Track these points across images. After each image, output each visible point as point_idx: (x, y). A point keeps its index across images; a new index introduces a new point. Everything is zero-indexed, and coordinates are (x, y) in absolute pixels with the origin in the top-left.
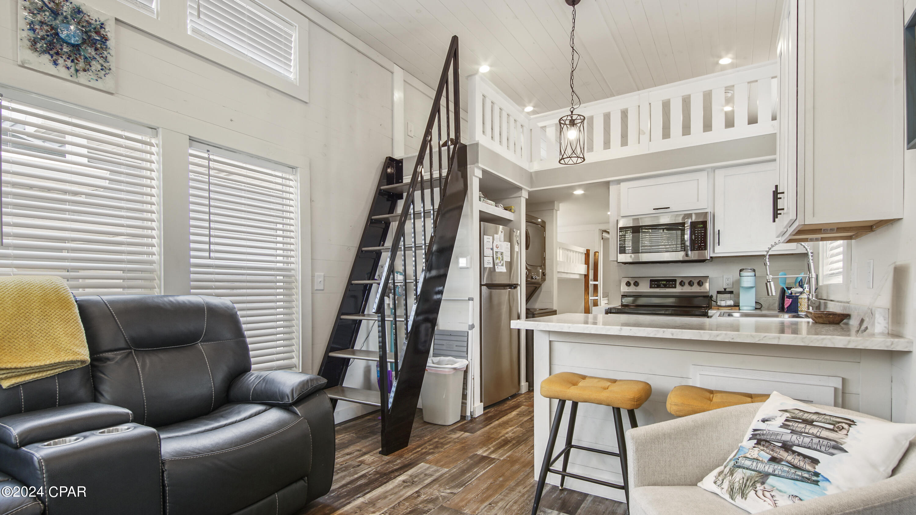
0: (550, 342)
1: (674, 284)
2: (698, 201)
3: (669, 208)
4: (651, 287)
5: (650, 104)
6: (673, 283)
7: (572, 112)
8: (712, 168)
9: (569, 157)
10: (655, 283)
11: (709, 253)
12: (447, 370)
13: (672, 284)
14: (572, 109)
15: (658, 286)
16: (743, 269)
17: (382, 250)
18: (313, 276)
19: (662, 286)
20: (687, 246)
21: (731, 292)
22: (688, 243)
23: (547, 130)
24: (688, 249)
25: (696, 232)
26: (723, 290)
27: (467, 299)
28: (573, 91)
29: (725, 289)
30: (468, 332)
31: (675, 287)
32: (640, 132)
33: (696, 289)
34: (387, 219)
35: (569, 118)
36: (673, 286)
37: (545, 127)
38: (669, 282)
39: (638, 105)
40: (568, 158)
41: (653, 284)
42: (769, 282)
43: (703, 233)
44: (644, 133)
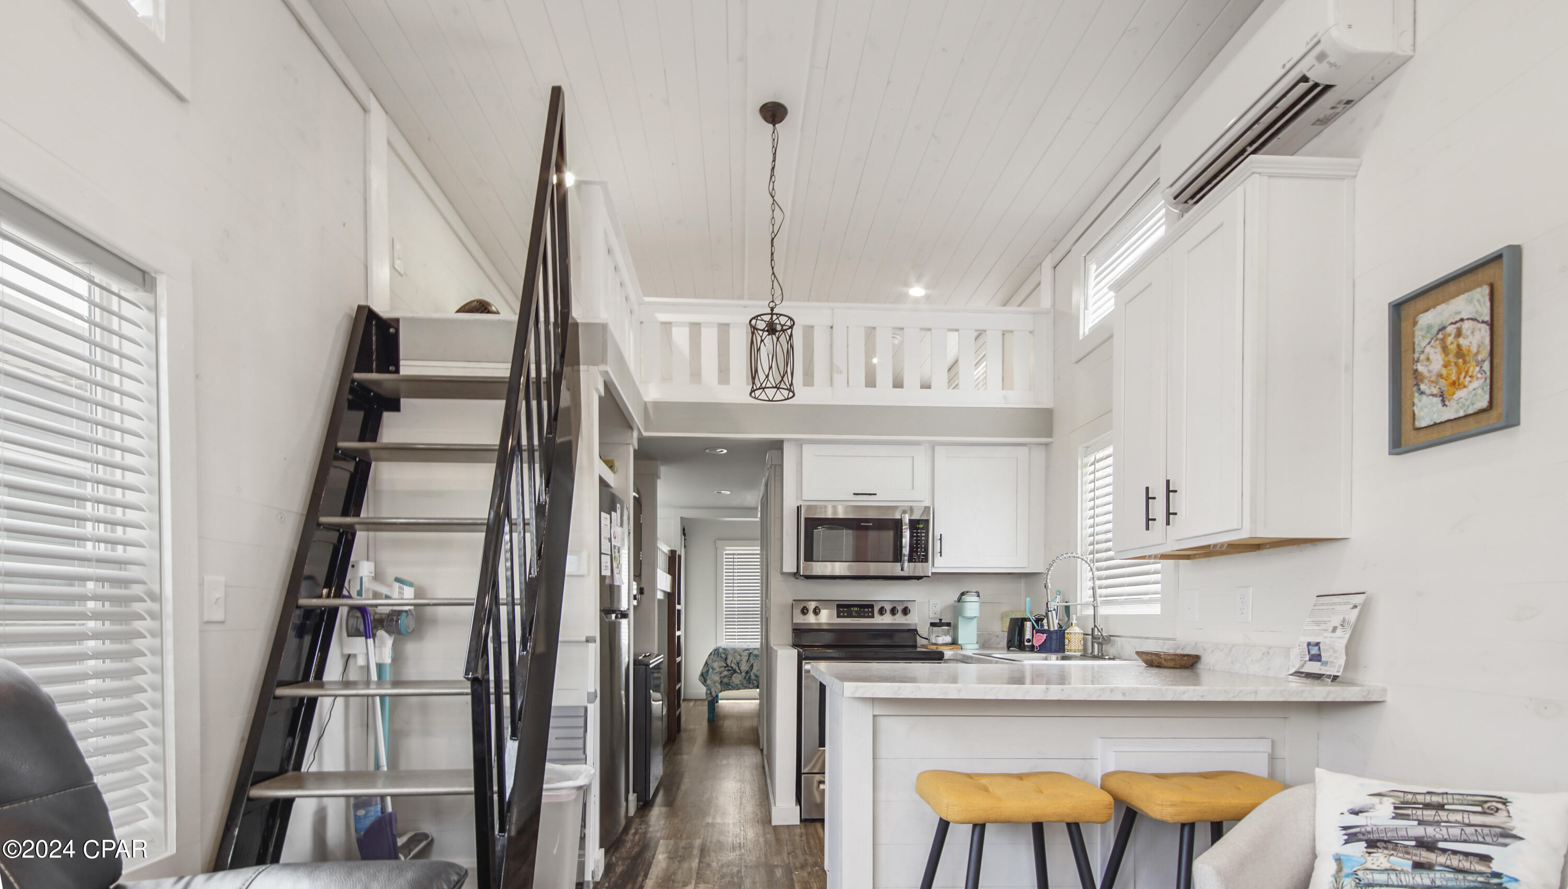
0: (874, 716)
1: (870, 612)
2: (913, 489)
3: (875, 494)
4: (839, 616)
5: (848, 327)
6: (870, 609)
7: (772, 309)
8: (929, 442)
9: (776, 387)
10: (844, 608)
11: (929, 569)
12: (564, 792)
13: (869, 612)
14: (772, 305)
15: (850, 616)
16: (968, 592)
17: (357, 527)
18: (201, 584)
19: (854, 614)
20: (905, 556)
21: (948, 624)
22: (906, 551)
23: (675, 330)
24: (904, 561)
25: (915, 534)
26: (938, 621)
27: (584, 639)
28: (773, 274)
29: (940, 620)
30: (586, 709)
31: (873, 617)
32: (832, 369)
33: (899, 619)
34: (365, 452)
35: (767, 318)
36: (870, 614)
37: (670, 323)
38: (864, 608)
39: (831, 325)
40: (773, 387)
41: (842, 612)
42: (1051, 611)
43: (923, 536)
44: (841, 372)
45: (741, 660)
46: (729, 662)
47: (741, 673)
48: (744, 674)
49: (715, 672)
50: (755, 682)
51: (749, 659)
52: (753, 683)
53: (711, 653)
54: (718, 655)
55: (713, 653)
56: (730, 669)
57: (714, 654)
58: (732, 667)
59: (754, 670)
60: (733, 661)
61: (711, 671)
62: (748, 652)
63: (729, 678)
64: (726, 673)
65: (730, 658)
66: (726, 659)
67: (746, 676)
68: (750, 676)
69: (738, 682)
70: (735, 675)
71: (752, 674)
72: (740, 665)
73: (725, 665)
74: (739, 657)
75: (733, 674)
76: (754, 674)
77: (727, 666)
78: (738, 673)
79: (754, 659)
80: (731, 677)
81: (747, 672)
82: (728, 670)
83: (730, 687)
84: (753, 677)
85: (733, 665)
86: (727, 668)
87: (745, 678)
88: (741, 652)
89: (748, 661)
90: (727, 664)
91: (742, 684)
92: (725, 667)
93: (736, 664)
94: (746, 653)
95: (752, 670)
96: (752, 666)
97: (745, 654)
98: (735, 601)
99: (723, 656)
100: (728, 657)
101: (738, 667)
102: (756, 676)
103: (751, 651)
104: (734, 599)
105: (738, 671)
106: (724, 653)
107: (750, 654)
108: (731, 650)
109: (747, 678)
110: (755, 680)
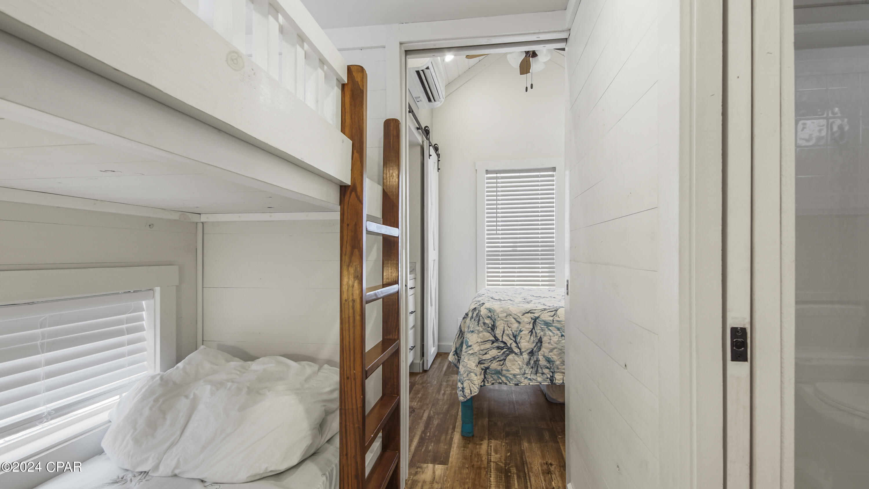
45: (521, 331)
46: (498, 332)
47: (521, 354)
48: (526, 356)
49: (470, 352)
50: (546, 371)
51: (534, 328)
52: (543, 374)
53: (467, 314)
54: (479, 320)
55: (470, 315)
56: (502, 345)
57: (472, 317)
58: (505, 343)
59: (545, 350)
60: (505, 332)
61: (464, 346)
62: (532, 315)
63: (502, 363)
64: (494, 353)
65: (500, 326)
66: (493, 328)
67: (530, 359)
68: (538, 360)
69: (517, 371)
70: (510, 357)
71: (541, 357)
72: (518, 340)
73: (493, 339)
74: (516, 325)
75: (508, 355)
76: (544, 356)
77: (497, 340)
78: (516, 354)
79: (542, 330)
80: (505, 360)
81: (531, 353)
82: (498, 348)
83: (503, 379)
84: (543, 362)
85: (506, 339)
86: (496, 344)
87: (528, 364)
88: (520, 315)
89: (531, 332)
90: (495, 337)
91: (524, 374)
92: (493, 343)
93: (512, 337)
94: (527, 318)
95: (540, 349)
96: (540, 341)
97: (526, 320)
98: (499, 234)
99: (488, 321)
100: (497, 323)
101: (516, 342)
102: (549, 360)
103: (536, 315)
104: (498, 232)
105: (516, 350)
106: (489, 317)
107: (535, 320)
108: (503, 312)
109: (532, 362)
110: (547, 368)
